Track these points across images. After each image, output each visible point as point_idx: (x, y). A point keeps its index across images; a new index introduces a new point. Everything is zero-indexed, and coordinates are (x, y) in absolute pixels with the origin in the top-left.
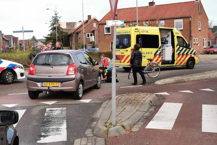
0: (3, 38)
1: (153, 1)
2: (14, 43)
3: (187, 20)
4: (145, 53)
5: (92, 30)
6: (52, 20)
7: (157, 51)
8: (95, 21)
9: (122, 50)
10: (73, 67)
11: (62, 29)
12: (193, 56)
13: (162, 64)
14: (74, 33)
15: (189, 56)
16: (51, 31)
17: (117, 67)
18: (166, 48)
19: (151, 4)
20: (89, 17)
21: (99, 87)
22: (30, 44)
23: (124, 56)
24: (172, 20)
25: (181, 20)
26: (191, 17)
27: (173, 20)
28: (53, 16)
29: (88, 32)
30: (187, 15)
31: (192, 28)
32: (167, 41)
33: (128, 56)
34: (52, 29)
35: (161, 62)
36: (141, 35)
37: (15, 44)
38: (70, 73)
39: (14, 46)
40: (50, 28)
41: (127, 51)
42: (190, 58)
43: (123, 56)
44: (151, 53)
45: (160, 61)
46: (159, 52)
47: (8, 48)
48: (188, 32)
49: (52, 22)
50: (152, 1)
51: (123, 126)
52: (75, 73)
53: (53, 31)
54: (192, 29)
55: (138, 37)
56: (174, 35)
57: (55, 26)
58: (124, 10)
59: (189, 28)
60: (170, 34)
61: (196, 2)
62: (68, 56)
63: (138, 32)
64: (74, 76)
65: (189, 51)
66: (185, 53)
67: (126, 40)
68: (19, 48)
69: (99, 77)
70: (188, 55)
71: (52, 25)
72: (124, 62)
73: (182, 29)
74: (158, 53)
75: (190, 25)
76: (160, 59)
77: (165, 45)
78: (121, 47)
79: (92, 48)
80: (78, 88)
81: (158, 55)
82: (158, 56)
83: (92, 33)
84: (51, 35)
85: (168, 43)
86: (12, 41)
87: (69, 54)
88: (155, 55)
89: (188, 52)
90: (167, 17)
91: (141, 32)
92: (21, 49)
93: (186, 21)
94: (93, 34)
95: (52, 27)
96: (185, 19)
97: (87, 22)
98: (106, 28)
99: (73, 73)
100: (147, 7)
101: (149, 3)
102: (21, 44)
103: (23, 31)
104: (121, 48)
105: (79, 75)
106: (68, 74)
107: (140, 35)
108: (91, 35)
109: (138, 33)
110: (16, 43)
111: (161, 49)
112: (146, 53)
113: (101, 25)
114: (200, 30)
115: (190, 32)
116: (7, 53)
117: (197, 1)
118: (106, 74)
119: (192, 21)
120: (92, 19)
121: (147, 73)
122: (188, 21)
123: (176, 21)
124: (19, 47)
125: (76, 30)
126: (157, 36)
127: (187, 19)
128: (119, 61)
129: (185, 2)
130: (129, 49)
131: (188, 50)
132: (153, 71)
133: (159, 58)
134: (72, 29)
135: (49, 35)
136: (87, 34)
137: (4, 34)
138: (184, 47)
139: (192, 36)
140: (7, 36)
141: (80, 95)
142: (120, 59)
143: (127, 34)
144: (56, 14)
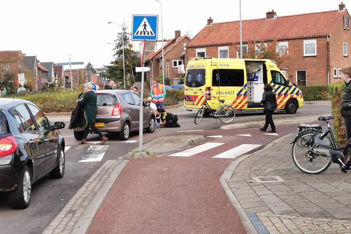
0: (39, 69)
1: (273, 11)
2: (57, 75)
3: (323, 41)
4: (224, 93)
5: (182, 54)
6: (117, 38)
7: (241, 90)
8: (186, 40)
9: (195, 89)
10: (118, 107)
11: (134, 52)
12: (295, 96)
13: (248, 107)
14: (152, 60)
15: (288, 97)
16: (116, 56)
17: (190, 110)
18: (255, 86)
19: (271, 14)
20: (178, 33)
21: (152, 130)
22: (82, 76)
23: (197, 96)
24: (300, 40)
25: (314, 41)
26: (329, 36)
27: (302, 40)
28: (120, 33)
29: (174, 59)
30: (324, 33)
31: (330, 53)
32: (257, 78)
33: (202, 97)
34: (117, 54)
35: (247, 105)
36: (219, 69)
37: (58, 77)
38: (115, 113)
39: (57, 81)
40: (115, 52)
41: (201, 90)
42: (290, 99)
44: (232, 93)
45: (246, 103)
46: (244, 91)
47: (47, 84)
48: (325, 60)
49: (117, 42)
50: (271, 11)
51: (147, 153)
52: (120, 113)
53: (119, 56)
54: (330, 55)
55: (215, 72)
56: (267, 69)
57: (122, 48)
58: (227, 24)
59: (326, 53)
60: (261, 67)
61: (339, 11)
62: (114, 96)
63: (216, 65)
64: (119, 117)
65: (290, 89)
66: (284, 92)
67: (199, 76)
68: (64, 84)
69: (153, 120)
70: (288, 95)
71: (117, 47)
72: (197, 104)
73: (315, 54)
74: (243, 93)
75: (328, 48)
76: (245, 101)
77: (254, 82)
78: (194, 84)
79: (179, 84)
80: (123, 129)
81: (243, 95)
82: (242, 97)
83: (182, 59)
84: (116, 62)
85: (259, 79)
86: (53, 72)
87: (115, 94)
88: (239, 95)
89: (287, 91)
90: (293, 36)
91: (219, 66)
92: (68, 85)
93: (321, 42)
94: (182, 61)
95: (118, 49)
96: (319, 39)
97: (174, 41)
98: (198, 53)
99: (118, 114)
100: (264, 19)
101: (267, 14)
102: (67, 78)
103: (70, 64)
104: (194, 87)
105: (125, 116)
106: (113, 115)
107: (217, 70)
108: (180, 63)
109: (215, 68)
110: (60, 75)
111: (246, 88)
112: (226, 93)
113: (191, 49)
114: (346, 55)
115: (328, 60)
116: (49, 93)
117: (342, 11)
118: (164, 118)
119: (330, 43)
120: (181, 36)
121: (219, 117)
122: (324, 43)
123: (306, 42)
124: (64, 82)
125: (156, 55)
126: (242, 71)
127: (323, 39)
128: (192, 103)
129: (323, 13)
130: (203, 88)
131: (287, 88)
132: (226, 114)
133: (244, 99)
134: (152, 52)
135: (112, 63)
136: (173, 61)
137: (40, 62)
138: (280, 84)
139: (331, 64)
140: (44, 64)
141: (125, 136)
142: (192, 101)
143: (201, 68)
144: (124, 29)
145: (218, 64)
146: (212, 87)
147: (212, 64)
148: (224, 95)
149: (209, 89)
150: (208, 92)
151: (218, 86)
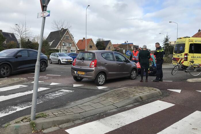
4: (197, 57)
9: (178, 55)
21: (133, 78)
33: (182, 59)
36: (194, 43)
41: (182, 55)
43: (179, 59)
49: (164, 41)
53: (165, 46)
55: (191, 45)
57: (166, 43)
63: (192, 41)
67: (181, 47)
71: (164, 43)
87: (95, 53)
104: (178, 53)
106: (90, 67)
112: (198, 57)
121: (189, 72)
132: (195, 71)
141: (100, 83)
142: (177, 61)
143: (183, 43)
144: (167, 37)
145: (194, 41)
146: (189, 54)
147: (190, 40)
148: (196, 59)
149: (186, 54)
150: (186, 56)
151: (193, 53)
